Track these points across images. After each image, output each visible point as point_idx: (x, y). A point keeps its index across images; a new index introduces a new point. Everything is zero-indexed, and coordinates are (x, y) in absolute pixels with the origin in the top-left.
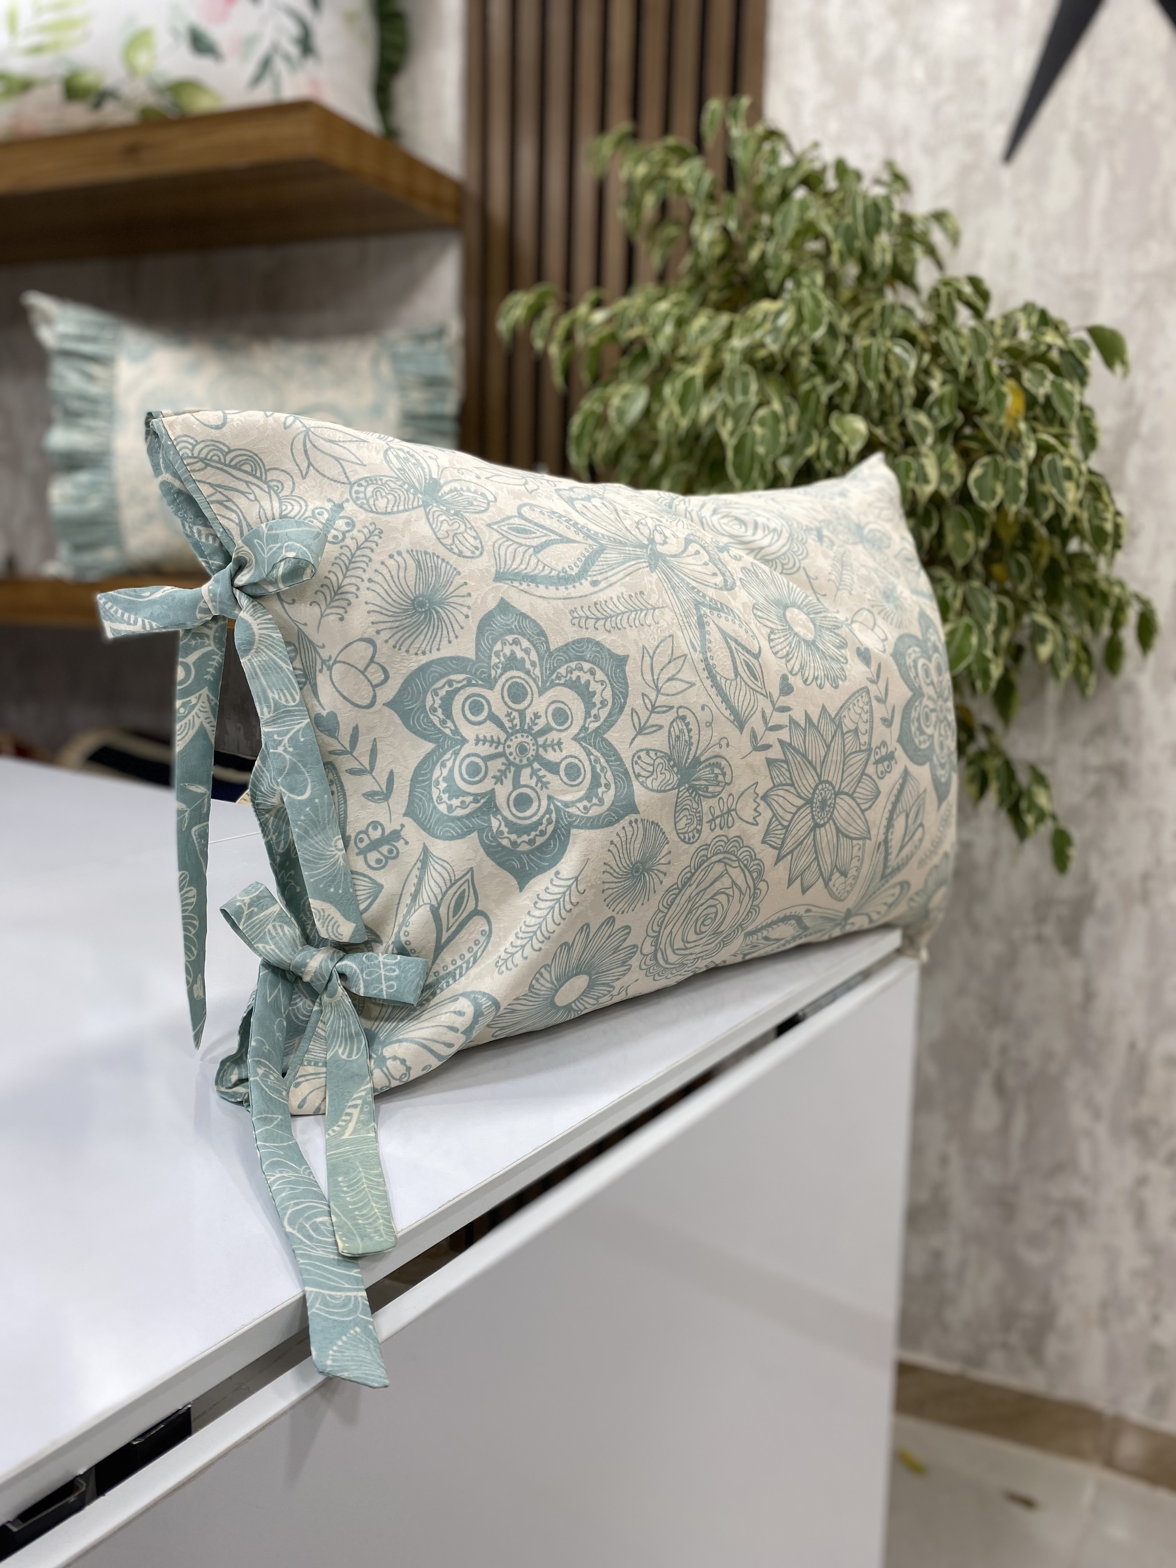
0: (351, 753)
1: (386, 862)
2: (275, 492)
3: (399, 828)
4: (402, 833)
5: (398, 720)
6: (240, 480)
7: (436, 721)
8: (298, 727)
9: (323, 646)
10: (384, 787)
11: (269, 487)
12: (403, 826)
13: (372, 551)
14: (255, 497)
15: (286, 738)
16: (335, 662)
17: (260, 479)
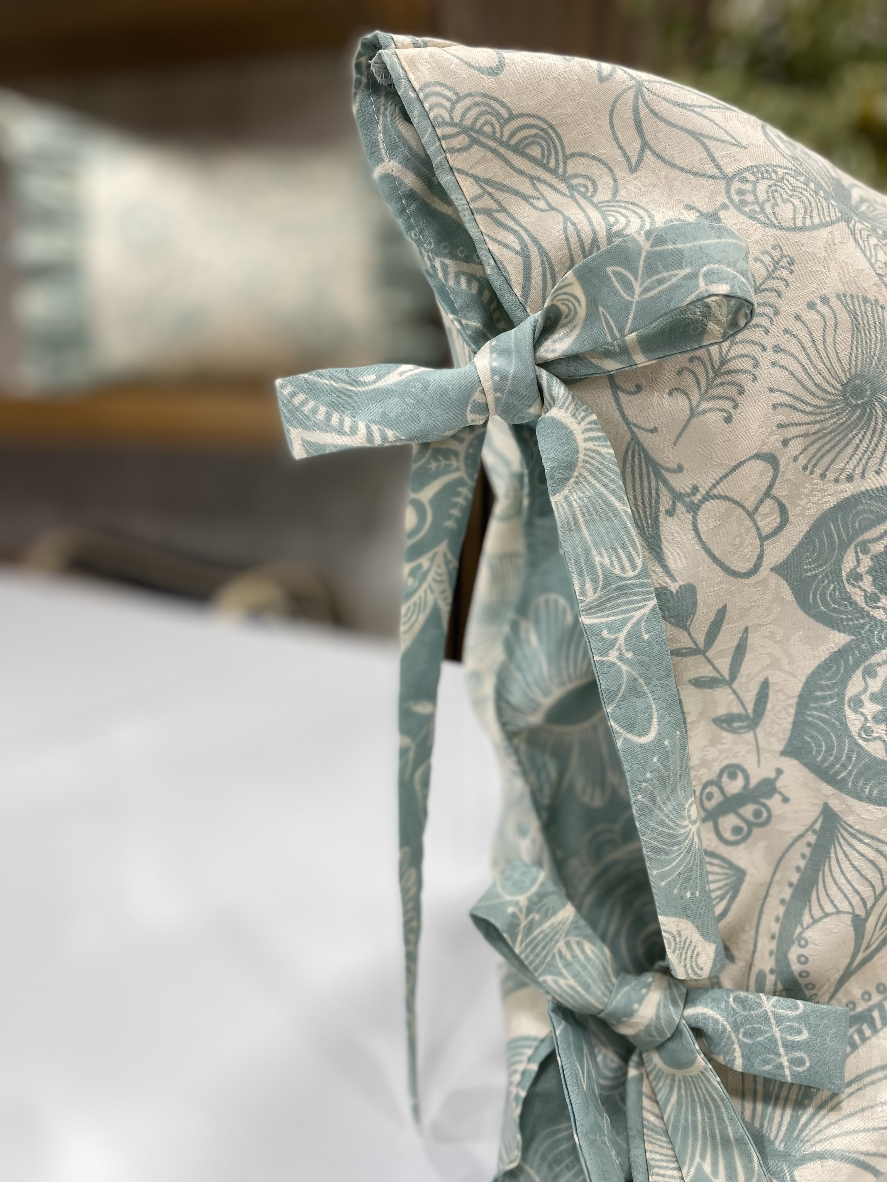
0: (703, 652)
1: (750, 832)
2: (584, 196)
3: (772, 775)
4: (779, 784)
5: (788, 595)
6: (521, 173)
7: (859, 598)
8: (638, 614)
9: (680, 469)
10: (750, 707)
11: (571, 187)
12: (779, 772)
13: (779, 295)
14: (548, 204)
15: (622, 635)
16: (707, 497)
17: (553, 172)
